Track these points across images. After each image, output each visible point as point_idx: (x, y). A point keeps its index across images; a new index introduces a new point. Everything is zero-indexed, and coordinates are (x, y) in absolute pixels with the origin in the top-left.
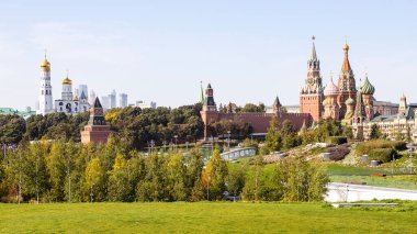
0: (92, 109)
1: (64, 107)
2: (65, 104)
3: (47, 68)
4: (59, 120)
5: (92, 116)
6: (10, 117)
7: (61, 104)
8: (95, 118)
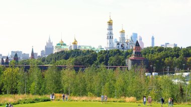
0: (134, 47)
1: (120, 46)
2: (121, 44)
3: (110, 23)
4: (115, 53)
5: (134, 51)
6: (88, 51)
7: (118, 44)
8: (136, 52)
